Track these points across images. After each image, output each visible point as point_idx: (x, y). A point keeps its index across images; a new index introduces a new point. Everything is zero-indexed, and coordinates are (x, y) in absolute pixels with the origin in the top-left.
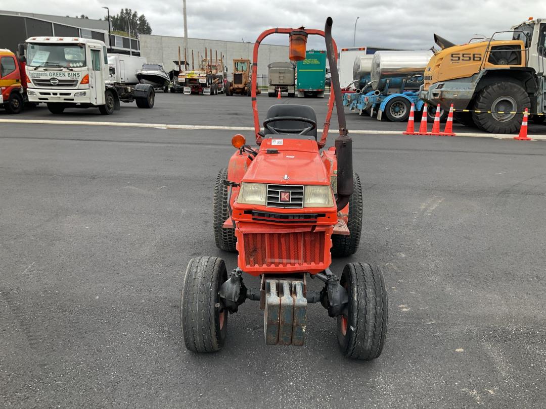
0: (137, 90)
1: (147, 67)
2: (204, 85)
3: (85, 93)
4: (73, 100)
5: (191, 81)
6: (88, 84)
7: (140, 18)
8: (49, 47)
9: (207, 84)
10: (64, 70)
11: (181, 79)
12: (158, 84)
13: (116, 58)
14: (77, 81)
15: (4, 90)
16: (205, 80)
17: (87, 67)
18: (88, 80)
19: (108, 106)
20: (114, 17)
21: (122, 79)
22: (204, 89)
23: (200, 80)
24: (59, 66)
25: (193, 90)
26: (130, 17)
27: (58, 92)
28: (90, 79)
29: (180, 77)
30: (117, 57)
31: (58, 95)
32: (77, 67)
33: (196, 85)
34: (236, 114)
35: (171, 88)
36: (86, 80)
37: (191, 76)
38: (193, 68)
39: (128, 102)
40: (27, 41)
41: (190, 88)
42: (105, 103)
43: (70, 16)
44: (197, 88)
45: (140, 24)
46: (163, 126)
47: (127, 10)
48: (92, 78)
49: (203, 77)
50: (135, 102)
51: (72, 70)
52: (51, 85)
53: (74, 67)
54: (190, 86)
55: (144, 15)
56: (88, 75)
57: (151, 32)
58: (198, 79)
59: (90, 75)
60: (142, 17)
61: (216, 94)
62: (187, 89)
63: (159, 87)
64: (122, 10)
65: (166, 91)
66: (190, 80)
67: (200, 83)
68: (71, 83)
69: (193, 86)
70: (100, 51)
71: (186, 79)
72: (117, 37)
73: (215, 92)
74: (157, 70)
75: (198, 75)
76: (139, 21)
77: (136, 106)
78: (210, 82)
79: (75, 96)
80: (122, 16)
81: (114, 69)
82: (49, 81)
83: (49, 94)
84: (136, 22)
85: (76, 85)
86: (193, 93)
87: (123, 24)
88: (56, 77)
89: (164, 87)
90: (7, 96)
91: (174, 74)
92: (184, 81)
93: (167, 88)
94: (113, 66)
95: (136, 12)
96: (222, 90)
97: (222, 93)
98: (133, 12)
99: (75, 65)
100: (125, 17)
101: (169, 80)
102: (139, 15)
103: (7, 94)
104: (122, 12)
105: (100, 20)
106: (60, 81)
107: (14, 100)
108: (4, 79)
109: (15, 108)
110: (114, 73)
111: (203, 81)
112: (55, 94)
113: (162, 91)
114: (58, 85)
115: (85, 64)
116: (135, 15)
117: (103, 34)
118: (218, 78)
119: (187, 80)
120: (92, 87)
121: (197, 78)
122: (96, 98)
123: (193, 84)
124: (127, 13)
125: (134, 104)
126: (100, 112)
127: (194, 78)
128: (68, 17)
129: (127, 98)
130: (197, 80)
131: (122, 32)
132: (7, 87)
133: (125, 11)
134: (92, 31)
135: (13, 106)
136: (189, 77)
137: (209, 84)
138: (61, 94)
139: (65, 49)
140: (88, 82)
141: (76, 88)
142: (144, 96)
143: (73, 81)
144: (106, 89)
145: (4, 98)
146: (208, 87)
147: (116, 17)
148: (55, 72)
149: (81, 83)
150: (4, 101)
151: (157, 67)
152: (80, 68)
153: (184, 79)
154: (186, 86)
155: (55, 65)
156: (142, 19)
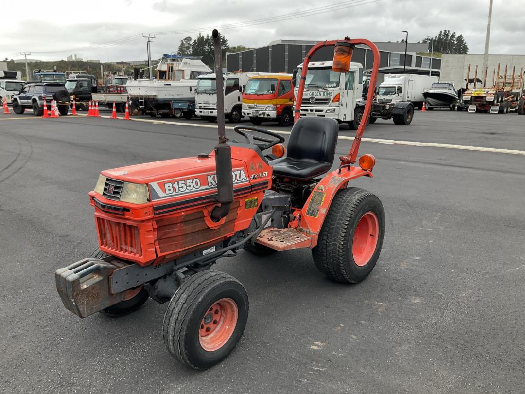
0: (395, 108)
1: (437, 86)
2: (491, 103)
3: (334, 110)
4: (324, 116)
5: (477, 99)
6: (338, 102)
7: (458, 39)
8: (313, 71)
9: (496, 102)
10: (321, 90)
11: (466, 97)
12: (444, 103)
13: (405, 78)
14: (330, 99)
15: (278, 107)
16: (493, 98)
17: (339, 87)
18: (339, 99)
19: (356, 122)
20: (432, 39)
21: (408, 97)
22: (492, 107)
23: (487, 97)
24: (318, 87)
25: (479, 109)
26: (447, 38)
27: (314, 109)
28: (341, 97)
29: (466, 94)
30: (407, 77)
31: (314, 112)
32: (331, 87)
33: (482, 102)
34: (493, 134)
35: (458, 107)
36: (337, 99)
37: (477, 94)
38: (484, 86)
39: (387, 119)
40: (298, 67)
41: (476, 107)
42: (353, 119)
43: (392, 42)
44: (483, 107)
45: (457, 44)
46: (390, 142)
47: (445, 31)
48: (343, 96)
49: (491, 94)
50: (392, 119)
51: (327, 90)
52: (310, 103)
53: (329, 87)
54: (476, 105)
55: (463, 35)
56: (339, 94)
57: (467, 51)
58: (486, 97)
59: (341, 94)
60: (461, 36)
61: (507, 112)
62: (472, 107)
63: (445, 105)
64: (441, 31)
65: (452, 109)
66: (477, 97)
67: (487, 101)
68: (324, 102)
69: (480, 104)
70: (355, 72)
71: (471, 97)
72: (424, 58)
73: (505, 111)
74: (446, 88)
75: (485, 93)
76: (457, 41)
77: (393, 123)
78: (500, 99)
79: (326, 112)
80: (439, 38)
81: (401, 88)
82: (308, 99)
83: (307, 110)
84: (453, 43)
85: (328, 103)
86: (478, 111)
87: (440, 45)
88: (315, 97)
89: (451, 106)
90: (280, 112)
91: (461, 92)
92: (469, 99)
93: (454, 106)
94: (401, 86)
95: (454, 33)
96: (517, 109)
97: (516, 111)
98: (451, 33)
99: (330, 86)
100: (443, 38)
101: (457, 98)
102: (457, 36)
103: (280, 111)
104: (440, 35)
105: (419, 43)
106: (317, 100)
107: (286, 115)
108: (280, 98)
109: (286, 122)
110: (401, 93)
111: (490, 98)
112: (311, 111)
113: (448, 109)
114: (315, 103)
115: (338, 84)
116: (453, 36)
117: (412, 56)
118: (513, 96)
119: (473, 98)
120: (342, 105)
121: (484, 95)
122: (345, 115)
123: (479, 102)
124: (445, 34)
125: (391, 121)
126: (349, 128)
127: (480, 95)
128: (390, 42)
129: (386, 115)
130: (484, 98)
131: (438, 53)
132: (281, 105)
133: (443, 33)
134: (401, 54)
135: (284, 120)
136: (476, 95)
137: (498, 102)
138: (316, 111)
139: (330, 72)
140: (338, 101)
141: (328, 106)
142: (401, 113)
143: (326, 100)
144: (356, 107)
145: (277, 114)
146: (497, 105)
147: (434, 38)
148: (314, 91)
149: (333, 102)
150: (277, 116)
151: (446, 86)
152: (333, 88)
153: (470, 97)
154: (471, 104)
155: (315, 85)
156: (460, 39)
